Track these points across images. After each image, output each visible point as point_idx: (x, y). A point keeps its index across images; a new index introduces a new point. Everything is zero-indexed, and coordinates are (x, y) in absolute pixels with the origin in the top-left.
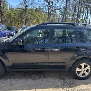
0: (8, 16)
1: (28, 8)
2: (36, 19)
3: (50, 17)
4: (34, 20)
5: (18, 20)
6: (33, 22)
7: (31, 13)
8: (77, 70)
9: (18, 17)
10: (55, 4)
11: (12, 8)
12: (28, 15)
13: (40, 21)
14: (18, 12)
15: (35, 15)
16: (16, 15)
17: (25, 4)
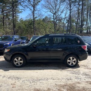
0: (18, 27)
1: (36, 19)
2: (43, 28)
3: (56, 26)
4: (42, 30)
5: (27, 30)
6: (40, 31)
7: (39, 24)
8: (68, 61)
9: (27, 27)
10: (60, 14)
11: (22, 20)
12: (36, 25)
13: (47, 30)
14: (27, 23)
15: (42, 25)
16: (26, 25)
17: (33, 16)
